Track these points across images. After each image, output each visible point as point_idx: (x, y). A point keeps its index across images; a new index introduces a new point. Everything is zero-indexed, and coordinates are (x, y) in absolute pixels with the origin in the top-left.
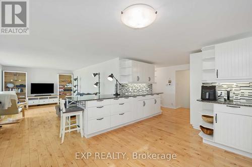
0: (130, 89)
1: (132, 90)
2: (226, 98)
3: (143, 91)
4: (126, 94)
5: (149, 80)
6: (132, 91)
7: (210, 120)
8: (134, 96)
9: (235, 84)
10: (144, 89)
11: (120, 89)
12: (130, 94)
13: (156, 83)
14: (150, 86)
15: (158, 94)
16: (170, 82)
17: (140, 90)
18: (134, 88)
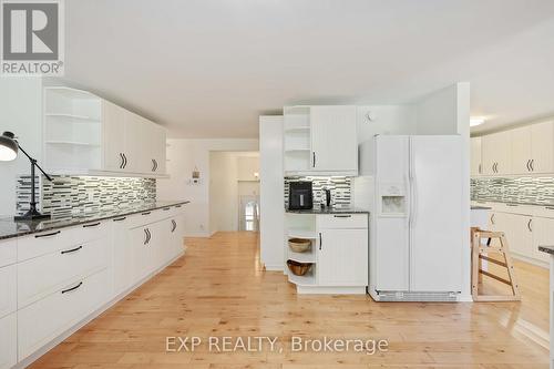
0: (91, 193)
1: (96, 196)
2: (325, 202)
3: (131, 198)
4: (75, 211)
5: (154, 169)
6: (97, 201)
7: (304, 246)
8: (119, 217)
9: (329, 179)
10: (135, 194)
11: (46, 197)
12: (89, 210)
13: (168, 177)
14: (151, 184)
15: (178, 205)
16: (196, 175)
17: (124, 198)
18: (104, 191)
